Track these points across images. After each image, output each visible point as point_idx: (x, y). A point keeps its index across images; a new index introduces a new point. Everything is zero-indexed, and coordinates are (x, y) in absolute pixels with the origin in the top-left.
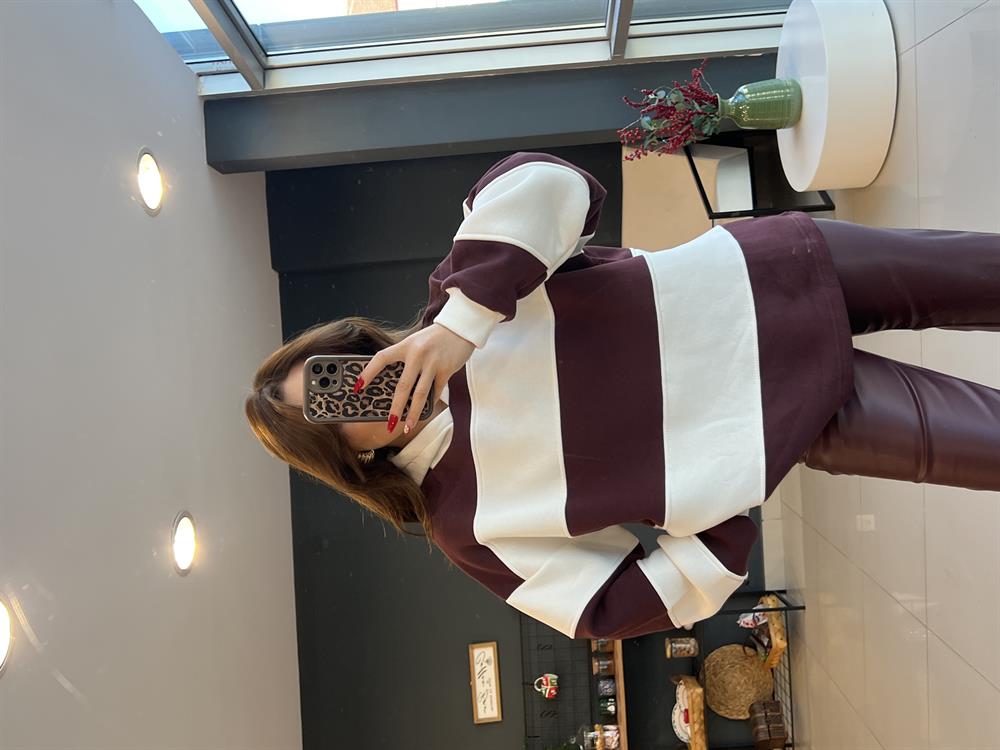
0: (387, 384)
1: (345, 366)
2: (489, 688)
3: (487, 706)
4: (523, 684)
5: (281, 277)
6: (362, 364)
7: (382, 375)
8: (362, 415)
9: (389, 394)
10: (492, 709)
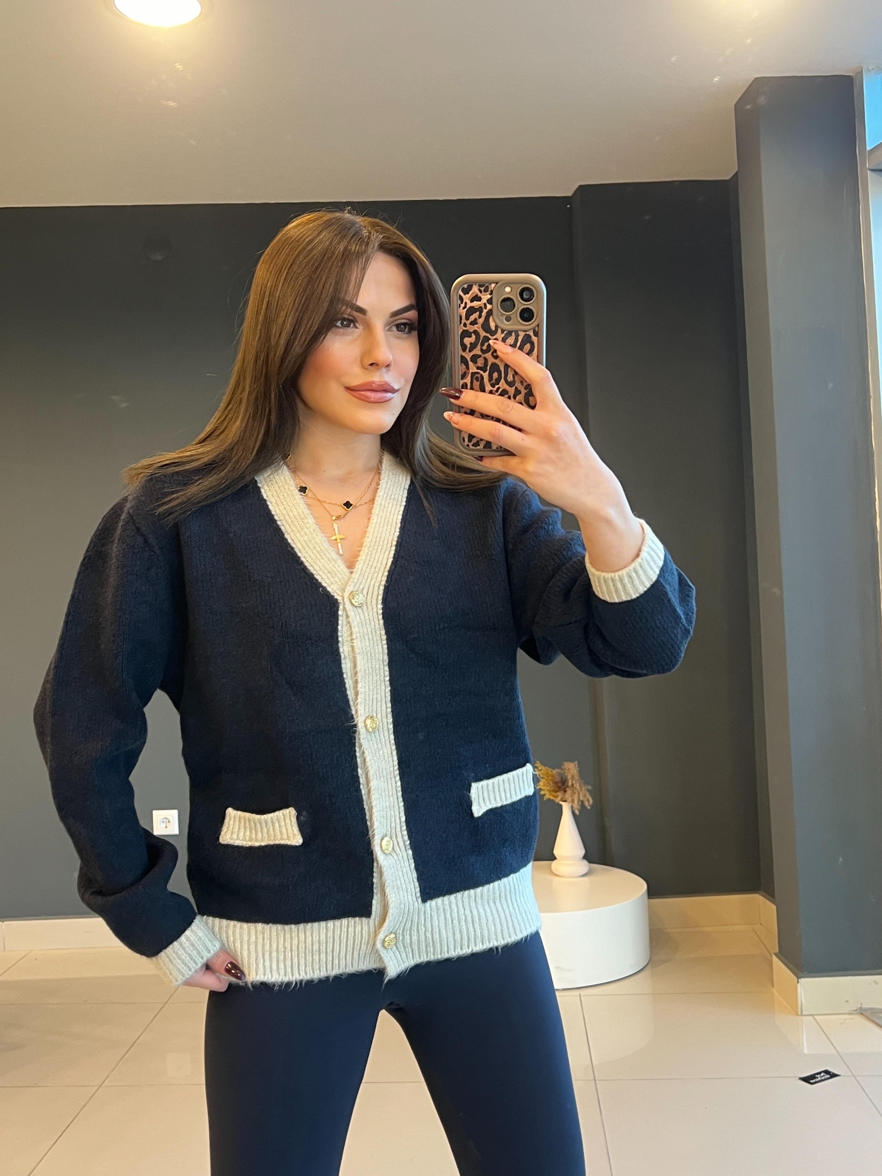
0: (505, 392)
1: (531, 333)
7: (518, 385)
8: (462, 357)
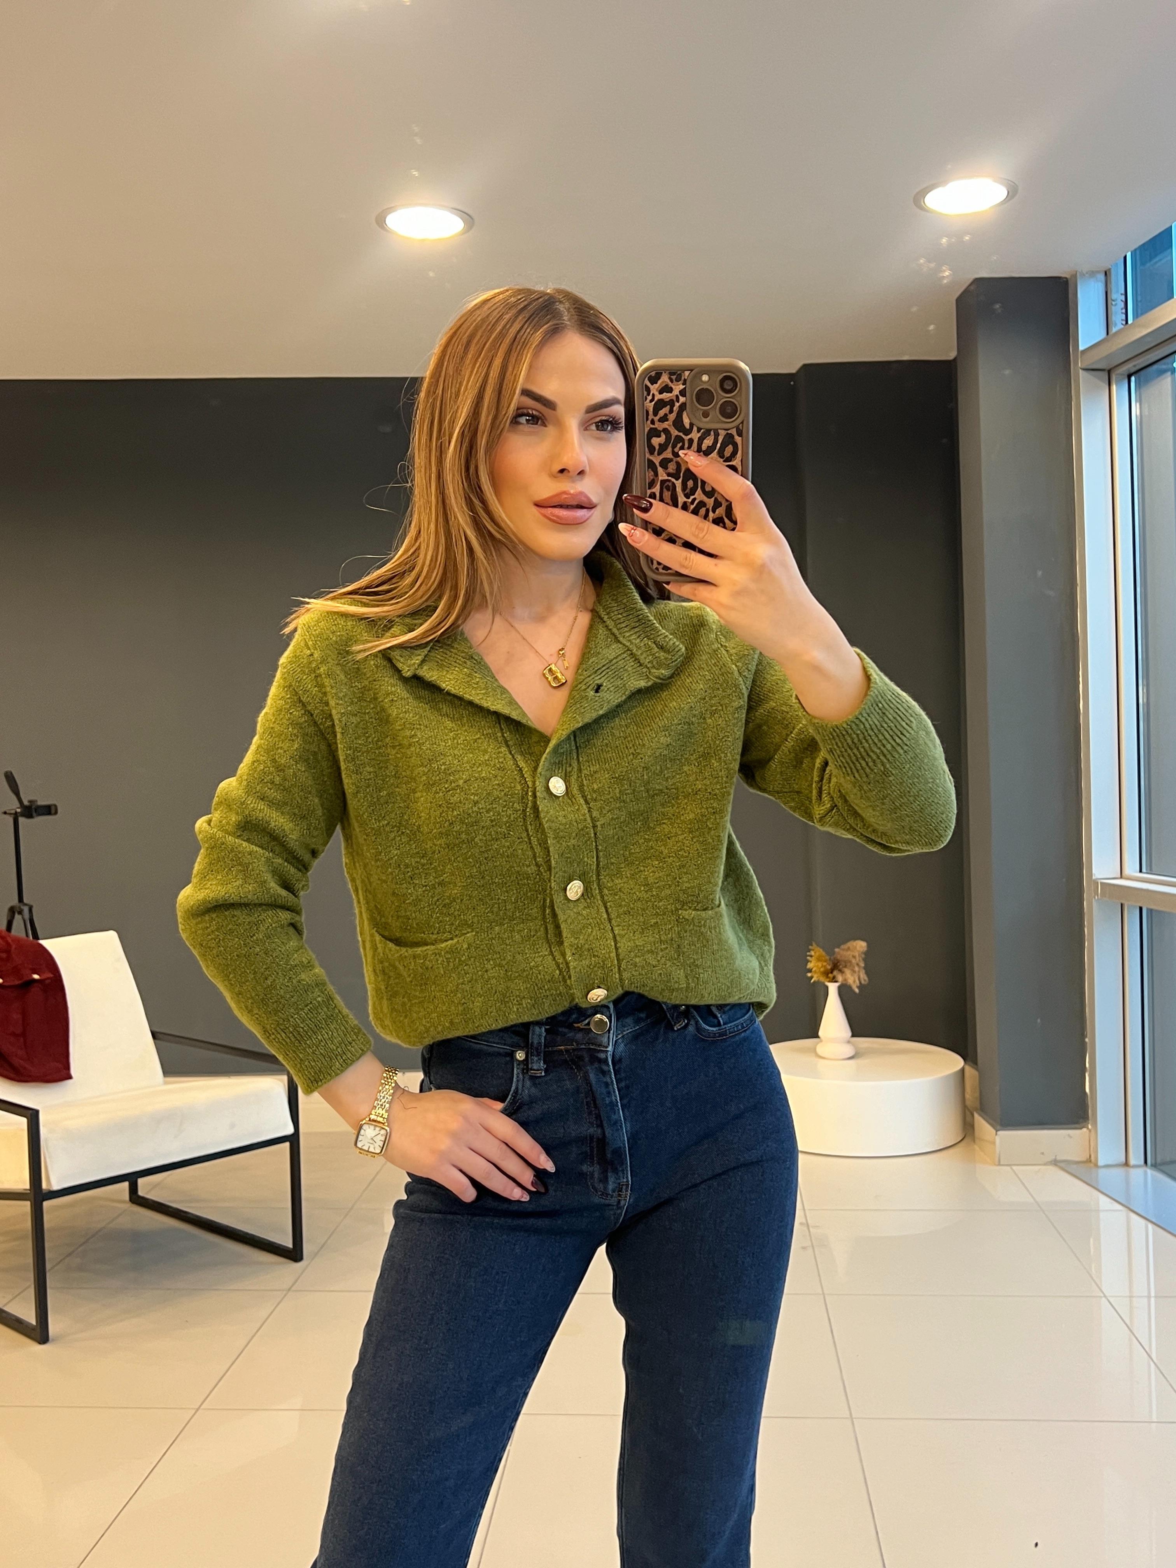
0: (702, 504)
1: (734, 432)
6: (736, 462)
8: (649, 461)
9: (685, 507)
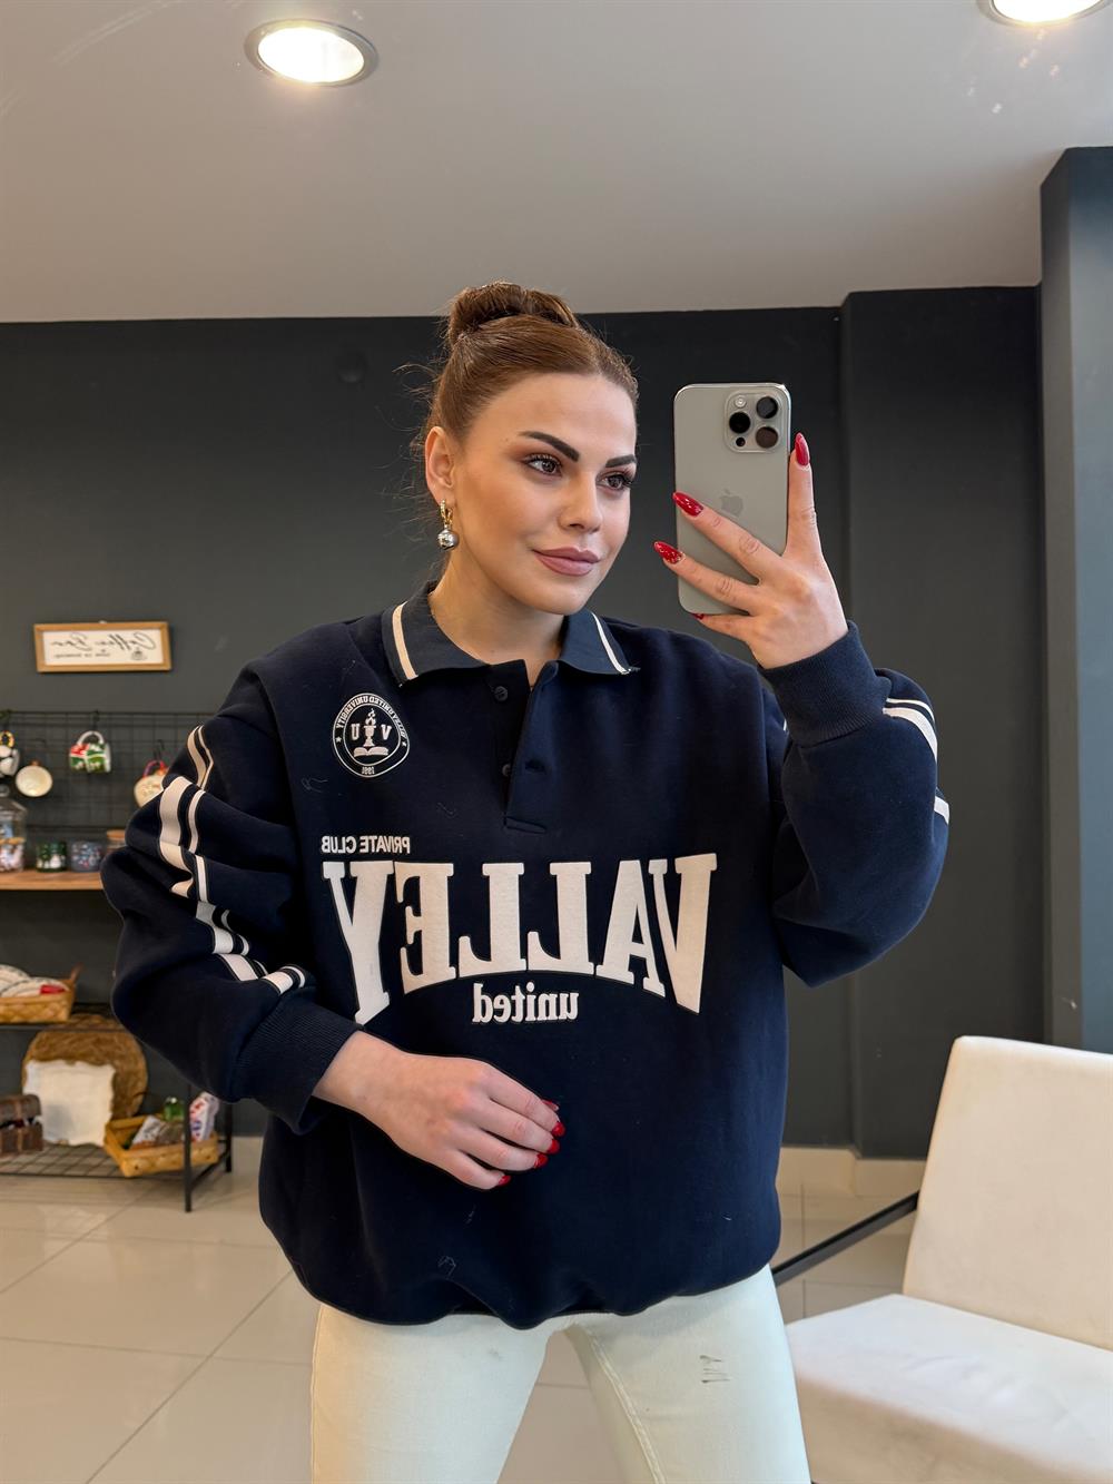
2: (93, 653)
3: (64, 648)
4: (97, 712)
5: (834, 311)
10: (58, 656)
